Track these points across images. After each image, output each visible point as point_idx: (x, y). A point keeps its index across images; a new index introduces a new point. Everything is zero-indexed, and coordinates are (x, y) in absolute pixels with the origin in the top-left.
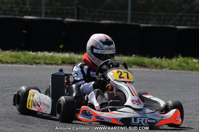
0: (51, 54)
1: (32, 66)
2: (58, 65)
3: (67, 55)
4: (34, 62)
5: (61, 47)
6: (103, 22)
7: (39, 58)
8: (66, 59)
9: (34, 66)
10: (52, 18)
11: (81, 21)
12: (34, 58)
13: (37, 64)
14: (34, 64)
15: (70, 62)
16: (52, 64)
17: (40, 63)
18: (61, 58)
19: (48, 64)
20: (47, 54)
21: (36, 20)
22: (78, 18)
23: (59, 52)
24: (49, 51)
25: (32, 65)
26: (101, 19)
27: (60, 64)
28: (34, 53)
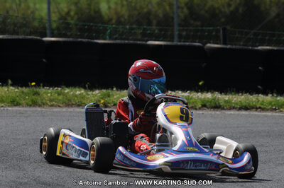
0: (186, 94)
2: (196, 109)
3: (209, 95)
5: (201, 83)
6: (260, 48)
8: (208, 101)
10: (187, 44)
11: (228, 46)
15: (213, 104)
18: (201, 99)
21: (165, 46)
22: (225, 43)
23: (197, 92)
24: (184, 90)
26: (257, 44)
27: (200, 109)
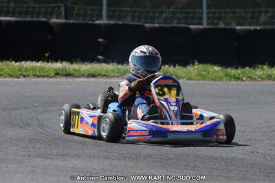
0: (39, 64)
1: (20, 80)
2: (50, 77)
3: (58, 65)
4: (21, 75)
5: (47, 55)
7: (26, 70)
8: (60, 70)
9: (22, 79)
11: (71, 21)
12: (21, 70)
13: (24, 76)
14: (21, 77)
15: (65, 73)
16: (44, 77)
17: (28, 76)
18: (52, 68)
19: (38, 77)
20: (34, 64)
22: (66, 18)
24: (33, 59)
25: (19, 78)
27: (53, 77)
28: (17, 64)
